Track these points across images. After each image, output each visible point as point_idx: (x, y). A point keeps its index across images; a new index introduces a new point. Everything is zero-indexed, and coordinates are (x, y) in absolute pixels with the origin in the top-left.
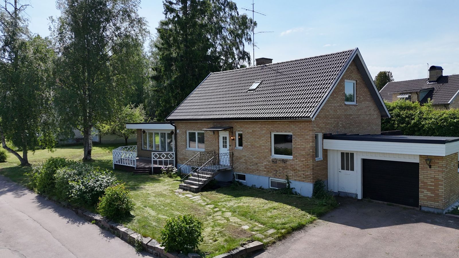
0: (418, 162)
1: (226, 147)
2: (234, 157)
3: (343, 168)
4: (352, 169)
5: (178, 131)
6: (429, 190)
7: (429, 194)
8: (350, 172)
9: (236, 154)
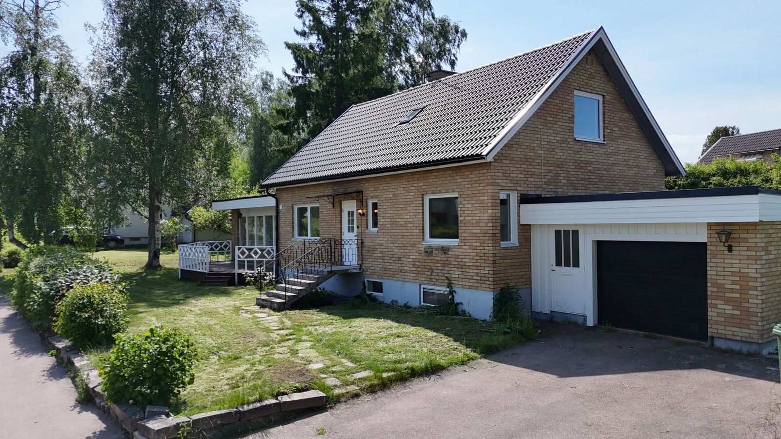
0: (705, 241)
1: (353, 231)
2: (364, 249)
3: (558, 263)
4: (576, 264)
5: (281, 207)
6: (728, 301)
7: (729, 310)
8: (571, 270)
9: (367, 243)
